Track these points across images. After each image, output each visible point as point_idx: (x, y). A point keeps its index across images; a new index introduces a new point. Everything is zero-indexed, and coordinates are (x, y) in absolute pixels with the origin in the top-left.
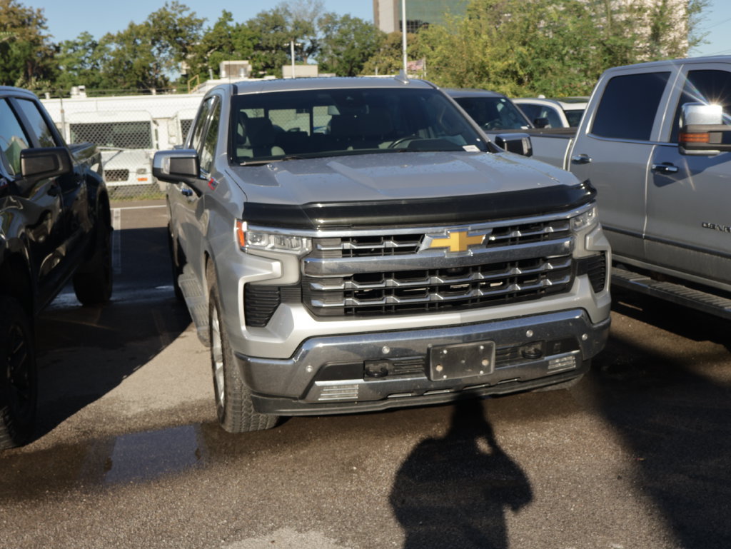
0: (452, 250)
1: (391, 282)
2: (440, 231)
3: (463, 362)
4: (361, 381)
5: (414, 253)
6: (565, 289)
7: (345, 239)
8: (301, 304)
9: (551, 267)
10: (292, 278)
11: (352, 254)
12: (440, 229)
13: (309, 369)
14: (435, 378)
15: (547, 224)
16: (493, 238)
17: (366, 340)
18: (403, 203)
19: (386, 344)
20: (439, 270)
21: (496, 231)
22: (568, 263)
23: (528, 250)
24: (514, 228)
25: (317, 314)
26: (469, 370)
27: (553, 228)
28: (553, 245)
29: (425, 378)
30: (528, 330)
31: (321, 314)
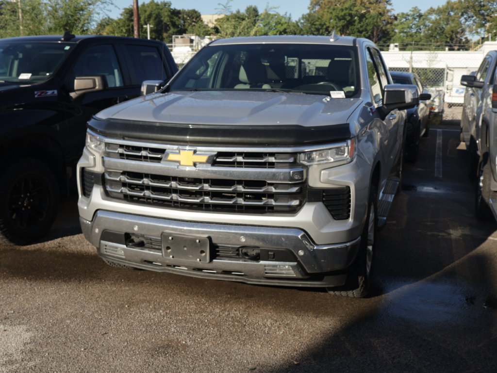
0: (182, 163)
1: (146, 181)
2: (175, 148)
3: (185, 249)
4: (125, 246)
5: (159, 162)
6: (293, 211)
7: (121, 146)
8: (102, 186)
9: (273, 190)
10: (99, 169)
11: (125, 157)
12: (175, 147)
13: (97, 231)
14: (165, 256)
15: (272, 154)
16: (218, 160)
17: (125, 218)
18: (158, 125)
19: (137, 224)
20: (172, 177)
21: (220, 154)
22: (294, 190)
23: (247, 173)
24: (240, 154)
25: (108, 195)
26: (190, 256)
27: (276, 158)
28: (271, 172)
29: (161, 254)
30: (241, 236)
31: (112, 195)
